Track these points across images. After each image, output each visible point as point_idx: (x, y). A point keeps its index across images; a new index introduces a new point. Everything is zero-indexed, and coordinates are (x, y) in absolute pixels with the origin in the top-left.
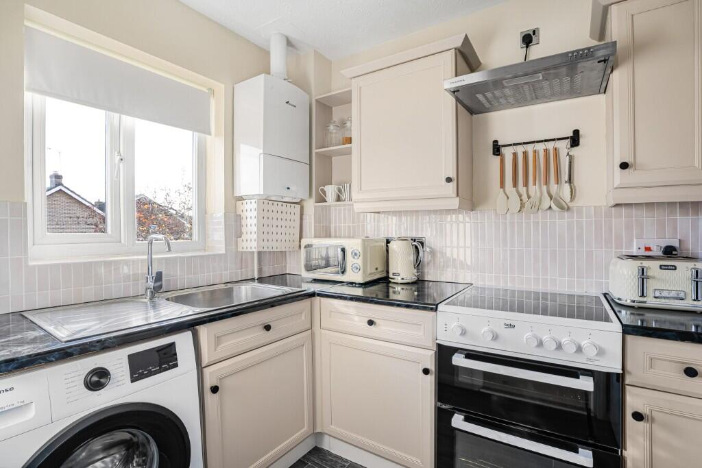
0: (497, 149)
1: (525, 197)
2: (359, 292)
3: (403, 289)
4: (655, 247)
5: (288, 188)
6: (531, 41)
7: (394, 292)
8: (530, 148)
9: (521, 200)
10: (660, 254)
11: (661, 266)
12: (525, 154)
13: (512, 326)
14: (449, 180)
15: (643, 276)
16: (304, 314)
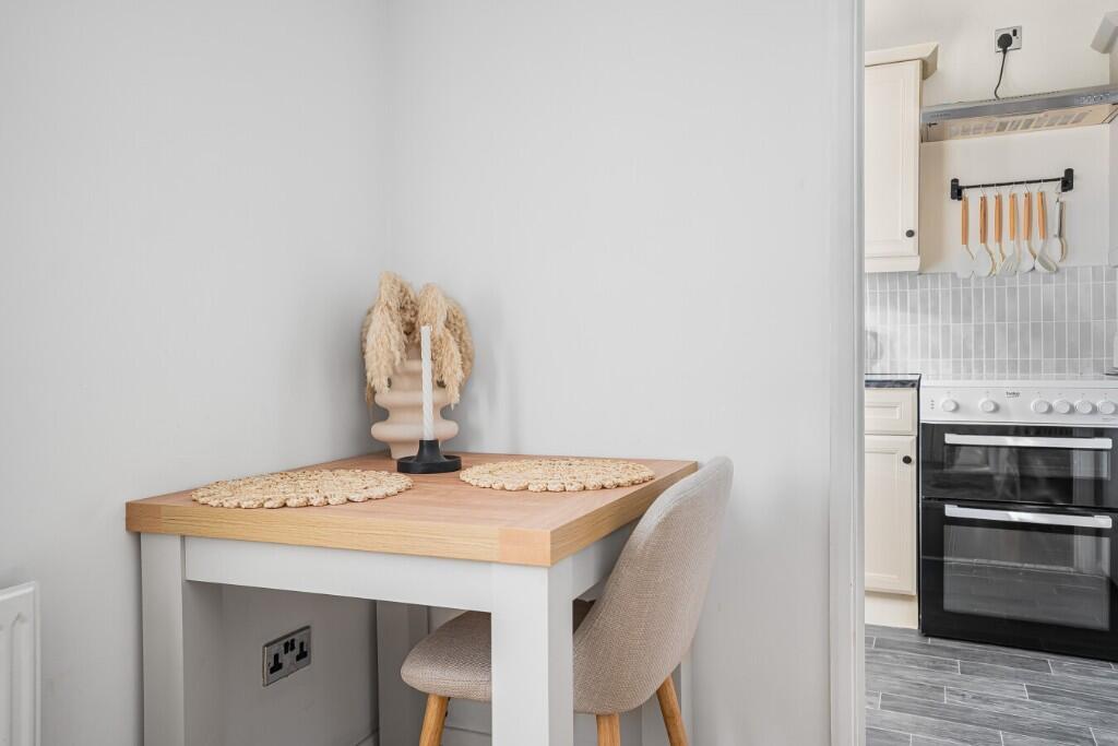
0: (957, 191)
1: (998, 258)
6: (1010, 43)
8: (1005, 192)
9: (992, 259)
12: (998, 198)
13: (1016, 395)
14: (910, 234)
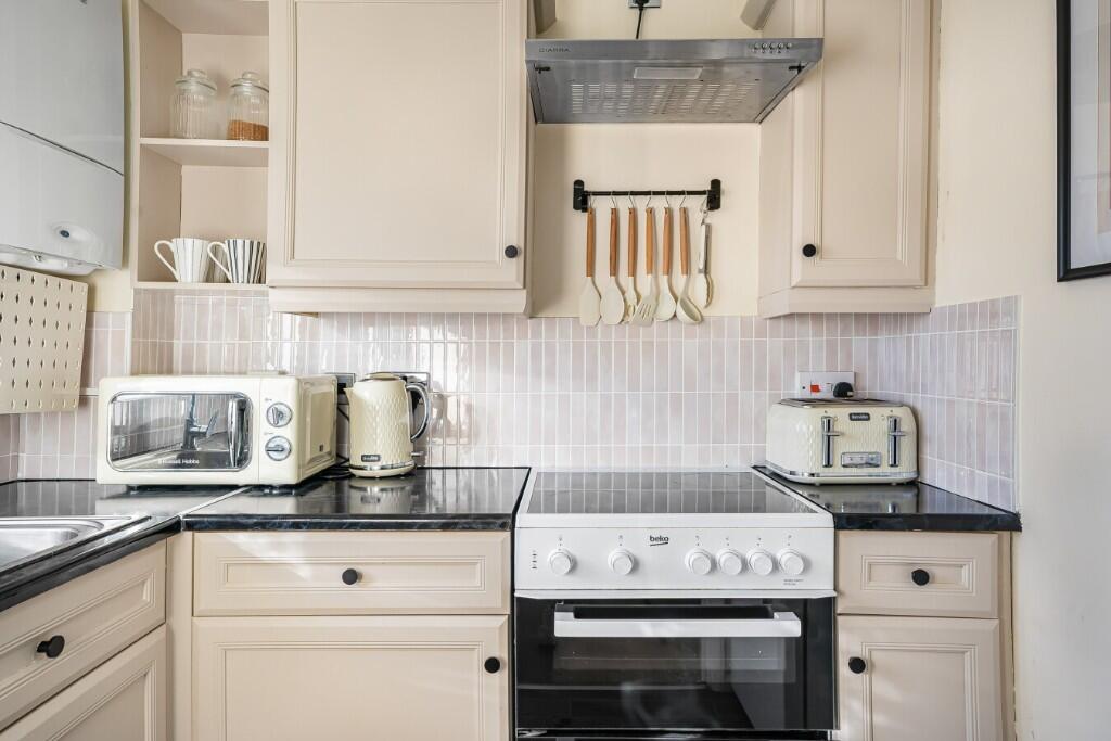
0: (582, 199)
2: (286, 506)
3: (382, 490)
4: (825, 386)
5: (65, 234)
7: (363, 499)
8: (641, 203)
9: (625, 300)
10: (830, 396)
11: (850, 415)
12: (633, 212)
13: (664, 540)
14: (512, 251)
15: (829, 434)
16: (148, 584)
